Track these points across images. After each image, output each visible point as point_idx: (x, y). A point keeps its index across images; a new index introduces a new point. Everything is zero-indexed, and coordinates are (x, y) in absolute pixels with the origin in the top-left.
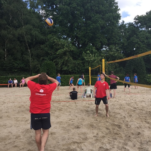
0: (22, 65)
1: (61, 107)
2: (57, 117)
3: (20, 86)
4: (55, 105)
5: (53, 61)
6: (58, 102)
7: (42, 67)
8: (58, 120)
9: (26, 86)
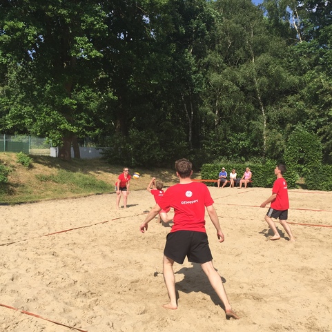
0: (246, 143)
1: (320, 237)
2: (305, 257)
3: (241, 184)
4: (306, 232)
5: (315, 133)
6: (316, 227)
7: (289, 145)
8: (305, 264)
9: (252, 187)
